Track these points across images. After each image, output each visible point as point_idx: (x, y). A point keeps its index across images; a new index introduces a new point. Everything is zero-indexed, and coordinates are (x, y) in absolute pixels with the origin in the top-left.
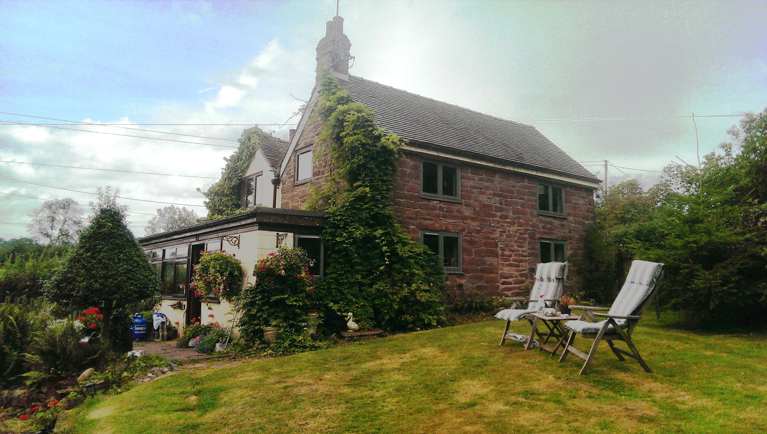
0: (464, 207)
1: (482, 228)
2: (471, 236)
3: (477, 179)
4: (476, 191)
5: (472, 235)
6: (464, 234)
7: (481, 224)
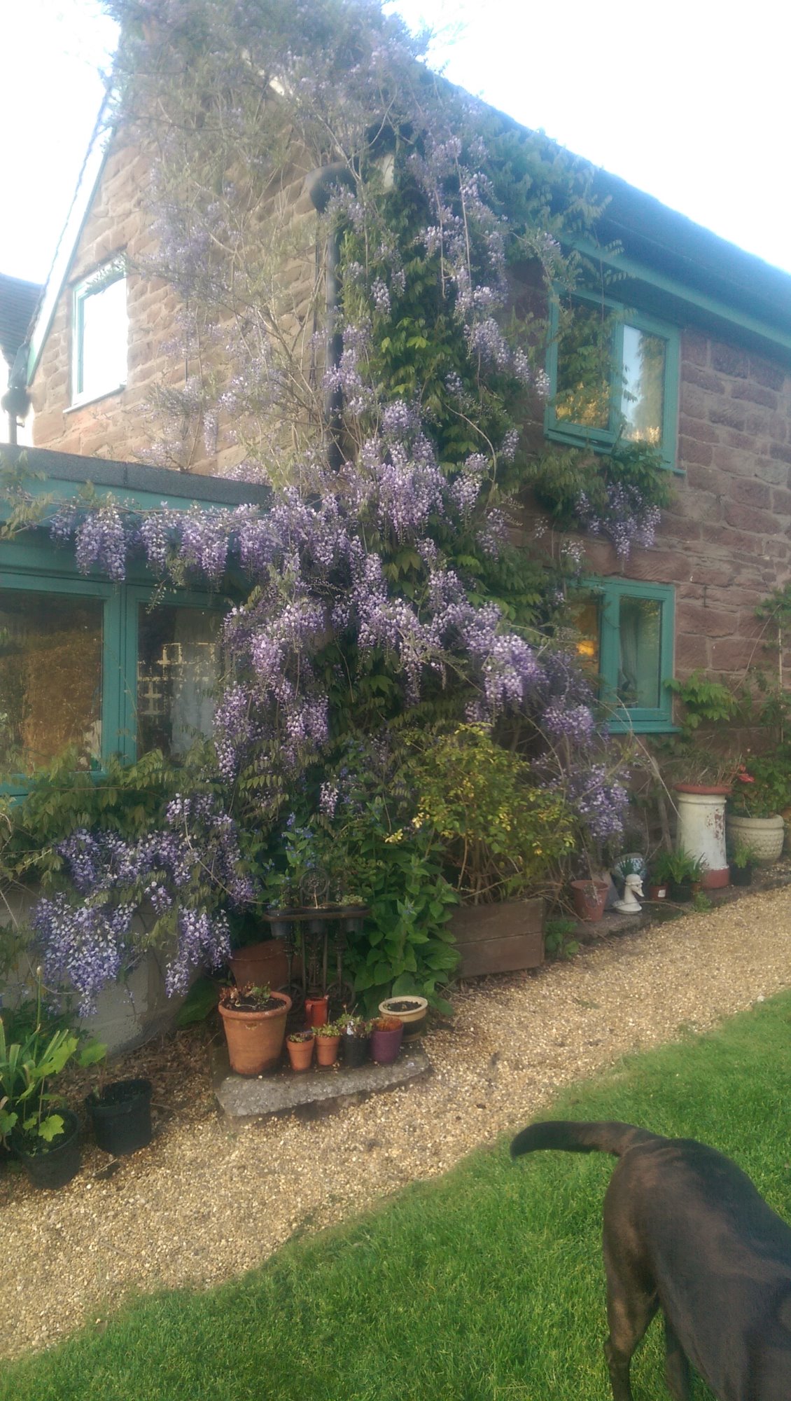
0: (688, 489)
1: (738, 569)
2: (704, 597)
3: (728, 387)
4: (722, 431)
5: (709, 592)
6: (683, 590)
7: (735, 556)
